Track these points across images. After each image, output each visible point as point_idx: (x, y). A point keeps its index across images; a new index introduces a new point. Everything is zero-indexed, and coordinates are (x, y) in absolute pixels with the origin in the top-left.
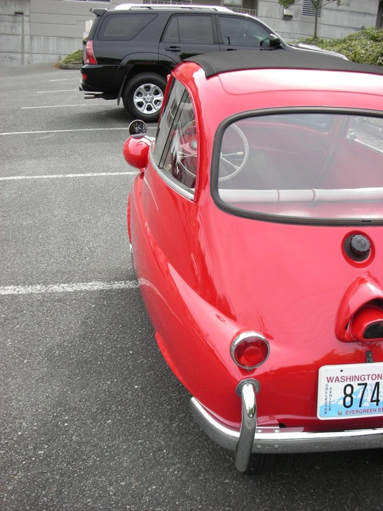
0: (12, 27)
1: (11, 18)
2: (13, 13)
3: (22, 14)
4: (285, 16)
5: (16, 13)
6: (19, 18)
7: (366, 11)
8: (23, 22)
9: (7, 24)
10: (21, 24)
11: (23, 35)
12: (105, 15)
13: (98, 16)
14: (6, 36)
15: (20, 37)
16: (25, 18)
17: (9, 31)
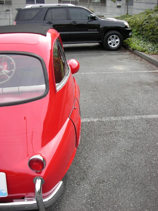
0: (5, 16)
1: (5, 13)
2: (6, 10)
3: (9, 10)
4: (118, 6)
5: (7, 10)
6: (8, 12)
7: (152, 2)
8: (9, 13)
9: (3, 15)
10: (9, 15)
11: (10, 19)
12: (20, 10)
13: (18, 11)
14: (3, 20)
15: (9, 20)
16: (10, 12)
17: (4, 18)
